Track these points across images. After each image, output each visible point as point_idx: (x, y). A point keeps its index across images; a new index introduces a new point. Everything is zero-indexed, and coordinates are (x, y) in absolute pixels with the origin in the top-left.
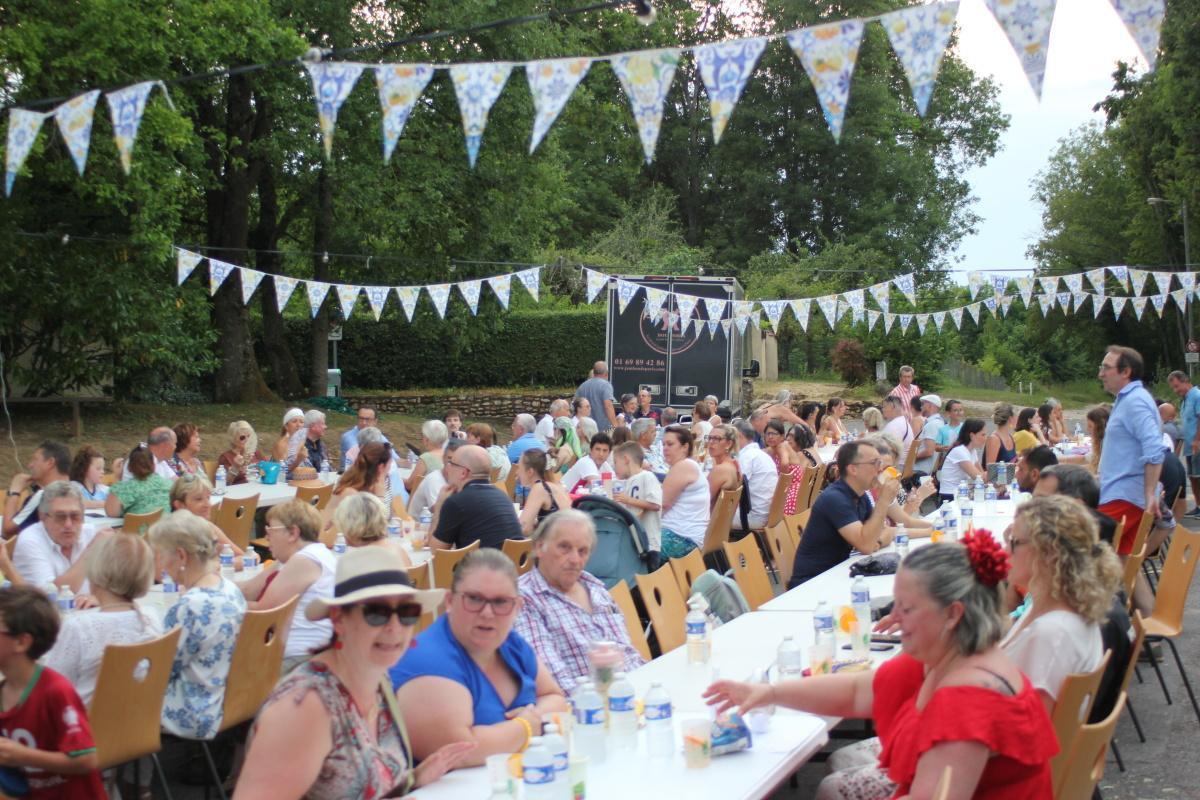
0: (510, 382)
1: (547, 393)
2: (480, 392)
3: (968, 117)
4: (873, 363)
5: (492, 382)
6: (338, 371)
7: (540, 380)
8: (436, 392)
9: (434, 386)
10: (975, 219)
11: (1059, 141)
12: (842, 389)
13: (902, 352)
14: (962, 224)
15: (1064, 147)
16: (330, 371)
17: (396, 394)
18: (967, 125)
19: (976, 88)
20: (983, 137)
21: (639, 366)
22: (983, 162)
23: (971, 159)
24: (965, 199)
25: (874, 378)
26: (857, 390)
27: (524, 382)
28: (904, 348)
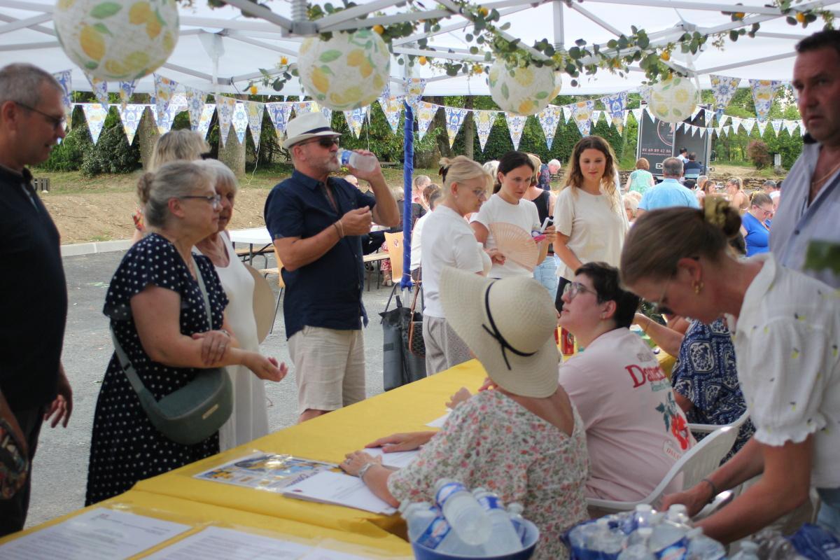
4: (773, 155)
12: (754, 171)
13: (791, 149)
21: (657, 153)
25: (773, 164)
26: (763, 171)
28: (793, 147)
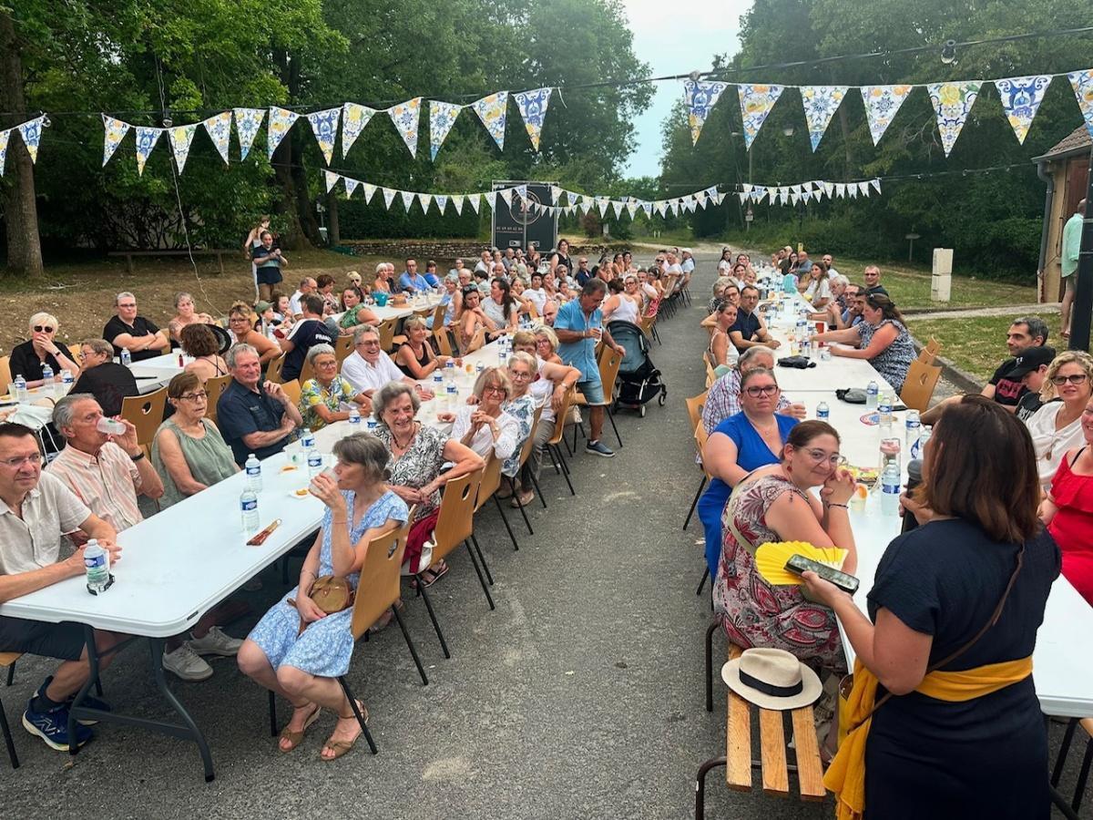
0: (418, 236)
1: (439, 242)
2: (403, 241)
3: (635, 87)
5: (409, 236)
6: (325, 229)
7: (434, 235)
8: (379, 241)
9: (378, 238)
10: (636, 145)
11: (677, 100)
12: (587, 239)
14: (629, 147)
15: (679, 104)
16: (320, 229)
17: (358, 242)
18: (634, 92)
19: (640, 71)
20: (642, 100)
22: (641, 113)
23: (635, 111)
24: (631, 133)
27: (425, 235)
